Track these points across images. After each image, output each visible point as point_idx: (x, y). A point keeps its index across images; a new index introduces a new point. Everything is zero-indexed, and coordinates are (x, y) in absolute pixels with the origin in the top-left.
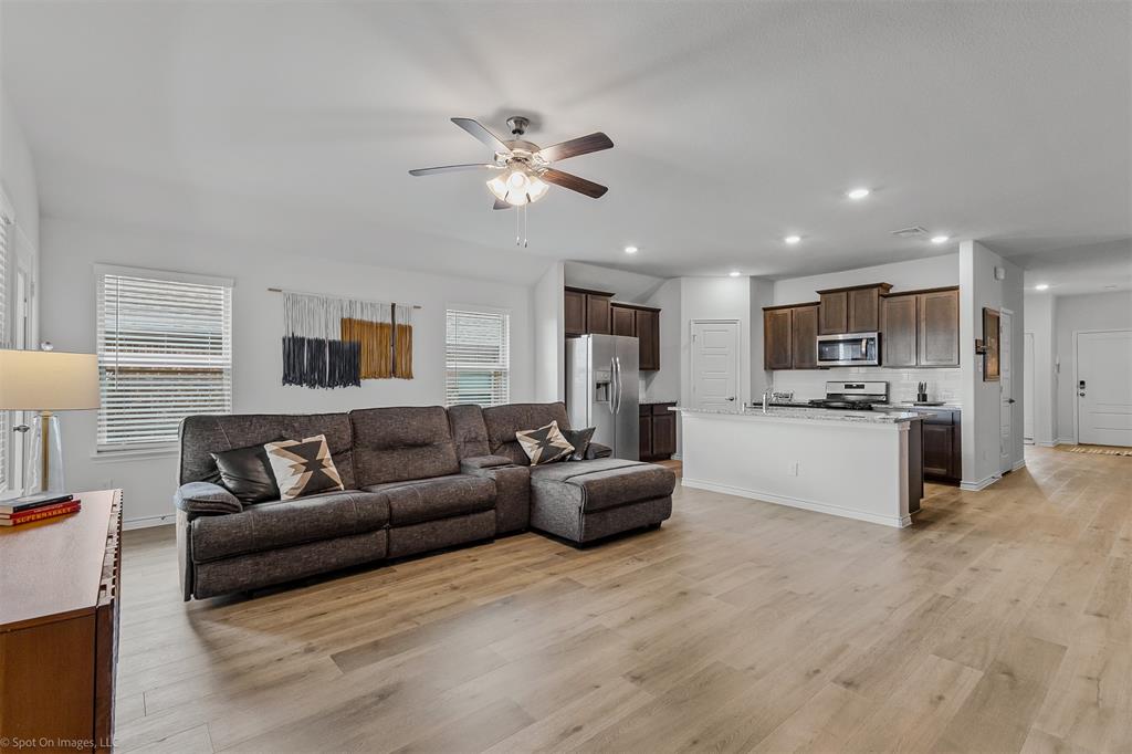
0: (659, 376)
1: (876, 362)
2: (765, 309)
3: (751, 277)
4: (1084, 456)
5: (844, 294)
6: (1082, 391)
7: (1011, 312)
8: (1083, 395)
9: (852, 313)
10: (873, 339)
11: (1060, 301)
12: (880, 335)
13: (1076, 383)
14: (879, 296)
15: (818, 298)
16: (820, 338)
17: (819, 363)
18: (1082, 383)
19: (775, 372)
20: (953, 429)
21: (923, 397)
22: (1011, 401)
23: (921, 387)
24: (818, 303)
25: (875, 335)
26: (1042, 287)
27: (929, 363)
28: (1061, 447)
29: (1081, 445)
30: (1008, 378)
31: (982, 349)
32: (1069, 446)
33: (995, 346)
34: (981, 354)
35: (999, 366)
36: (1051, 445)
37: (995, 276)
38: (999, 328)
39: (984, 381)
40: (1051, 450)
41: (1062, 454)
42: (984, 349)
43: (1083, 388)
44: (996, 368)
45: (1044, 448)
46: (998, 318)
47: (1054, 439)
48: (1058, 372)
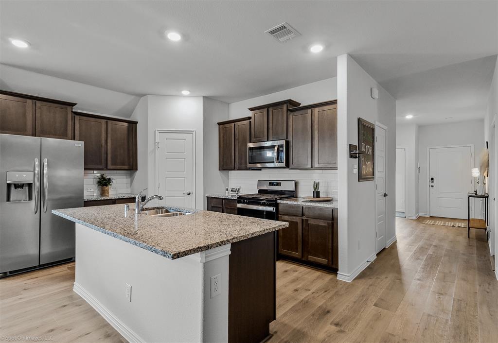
0: (138, 174)
1: (283, 165)
2: (219, 124)
3: (204, 97)
4: (433, 229)
5: (266, 110)
6: (432, 184)
7: (386, 128)
8: (432, 186)
9: (270, 125)
10: (282, 146)
12: (287, 143)
13: (429, 179)
14: (288, 110)
15: (250, 114)
16: (251, 145)
17: (249, 165)
18: (432, 179)
19: (230, 172)
20: (333, 224)
21: (317, 194)
22: (385, 195)
23: (316, 186)
24: (250, 118)
25: (283, 142)
26: (409, 117)
27: (321, 166)
28: (421, 220)
29: (432, 217)
30: (383, 178)
31: (357, 153)
32: (425, 218)
33: (370, 152)
34: (356, 157)
35: (373, 169)
36: (415, 218)
37: (371, 95)
38: (373, 138)
39: (359, 181)
40: (415, 223)
41: (421, 226)
42: (359, 153)
43: (433, 182)
44: (371, 170)
45: (411, 221)
46: (373, 130)
47: (416, 214)
48: (419, 172)
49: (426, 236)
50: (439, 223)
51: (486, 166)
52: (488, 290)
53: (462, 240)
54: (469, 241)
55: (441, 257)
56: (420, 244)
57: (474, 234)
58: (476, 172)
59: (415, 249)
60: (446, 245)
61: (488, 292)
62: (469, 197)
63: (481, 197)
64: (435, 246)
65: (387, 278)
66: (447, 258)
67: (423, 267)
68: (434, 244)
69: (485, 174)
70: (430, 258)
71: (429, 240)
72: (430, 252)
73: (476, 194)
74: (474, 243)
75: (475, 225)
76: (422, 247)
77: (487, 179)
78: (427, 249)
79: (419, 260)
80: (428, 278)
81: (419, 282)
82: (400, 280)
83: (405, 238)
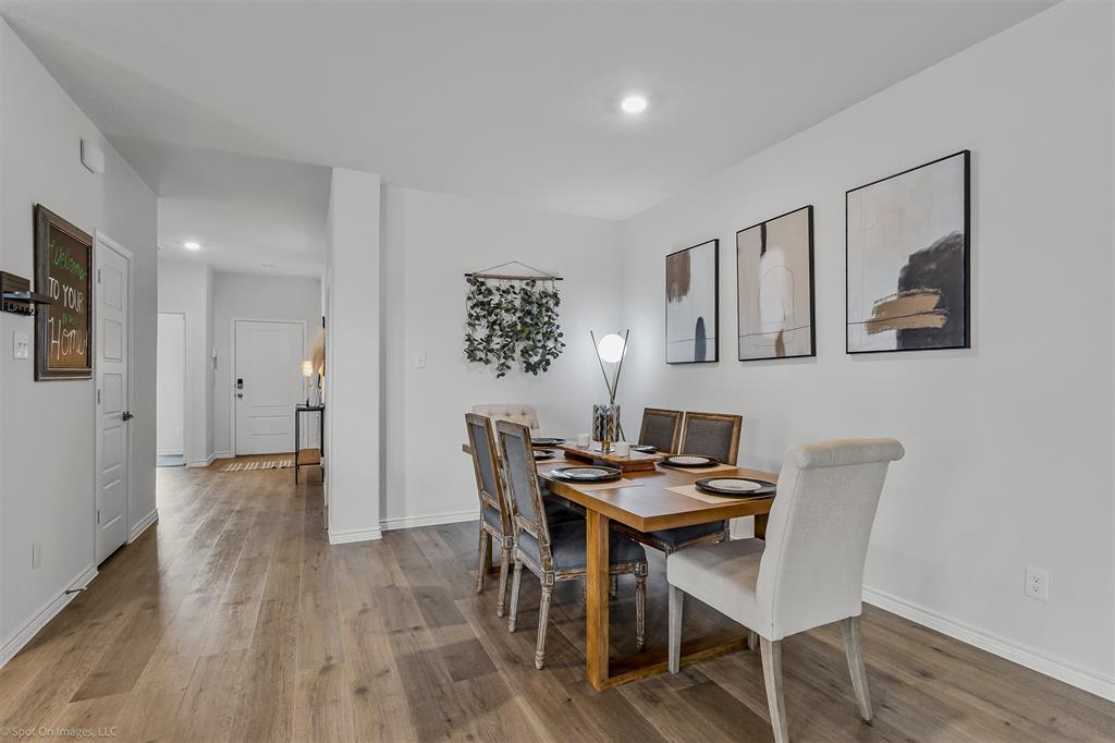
4: (239, 479)
6: (239, 391)
7: (129, 254)
8: (240, 396)
11: (220, 279)
13: (234, 382)
18: (240, 381)
22: (126, 417)
28: (217, 465)
29: (238, 457)
30: (120, 375)
31: (27, 301)
32: (225, 461)
33: (77, 304)
34: (27, 313)
35: (89, 350)
36: (205, 464)
37: (82, 159)
38: (89, 270)
39: (36, 379)
40: (204, 473)
41: (217, 478)
42: (37, 303)
43: (241, 387)
44: (81, 353)
45: (197, 470)
46: (88, 250)
47: (208, 454)
48: (216, 368)
49: (223, 496)
50: (251, 466)
51: (320, 357)
52: (317, 565)
53: (287, 489)
54: (297, 488)
55: (248, 530)
56: (211, 514)
57: (305, 475)
58: (308, 369)
59: (197, 528)
60: (259, 506)
61: (316, 569)
62: (299, 410)
63: (315, 409)
64: (238, 512)
65: (120, 614)
66: (257, 529)
67: (211, 559)
68: (237, 508)
69: (321, 371)
70: (228, 538)
71: (229, 503)
72: (228, 526)
73: (308, 405)
74: (304, 490)
75: (306, 460)
76: (213, 521)
77: (323, 379)
78: (222, 521)
79: (204, 550)
80: (218, 579)
81: (198, 595)
82: (153, 607)
83: (179, 509)
